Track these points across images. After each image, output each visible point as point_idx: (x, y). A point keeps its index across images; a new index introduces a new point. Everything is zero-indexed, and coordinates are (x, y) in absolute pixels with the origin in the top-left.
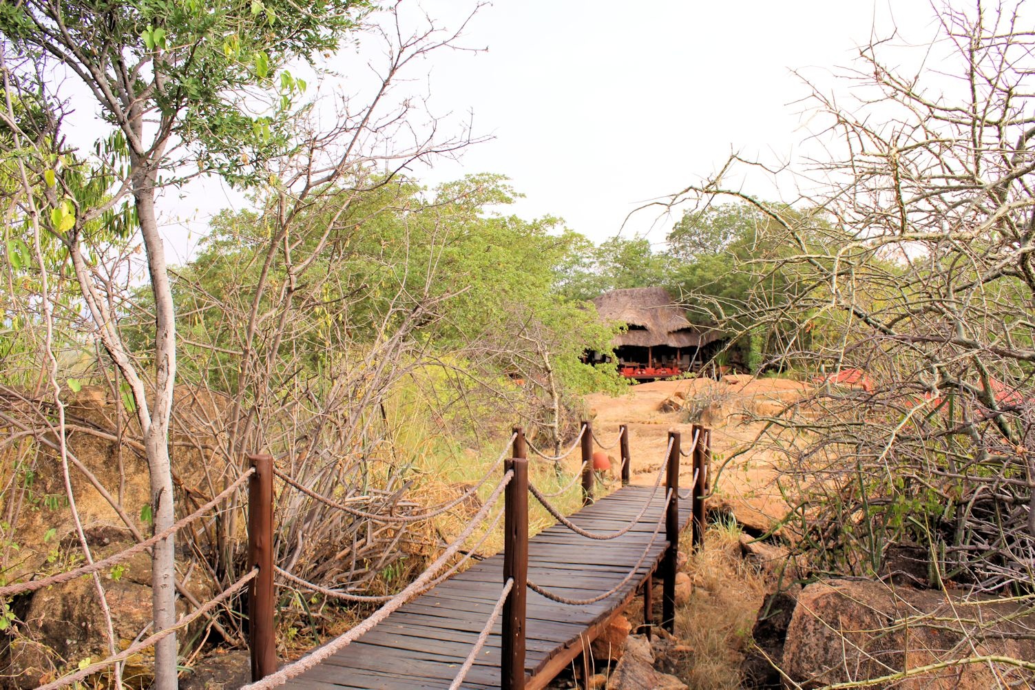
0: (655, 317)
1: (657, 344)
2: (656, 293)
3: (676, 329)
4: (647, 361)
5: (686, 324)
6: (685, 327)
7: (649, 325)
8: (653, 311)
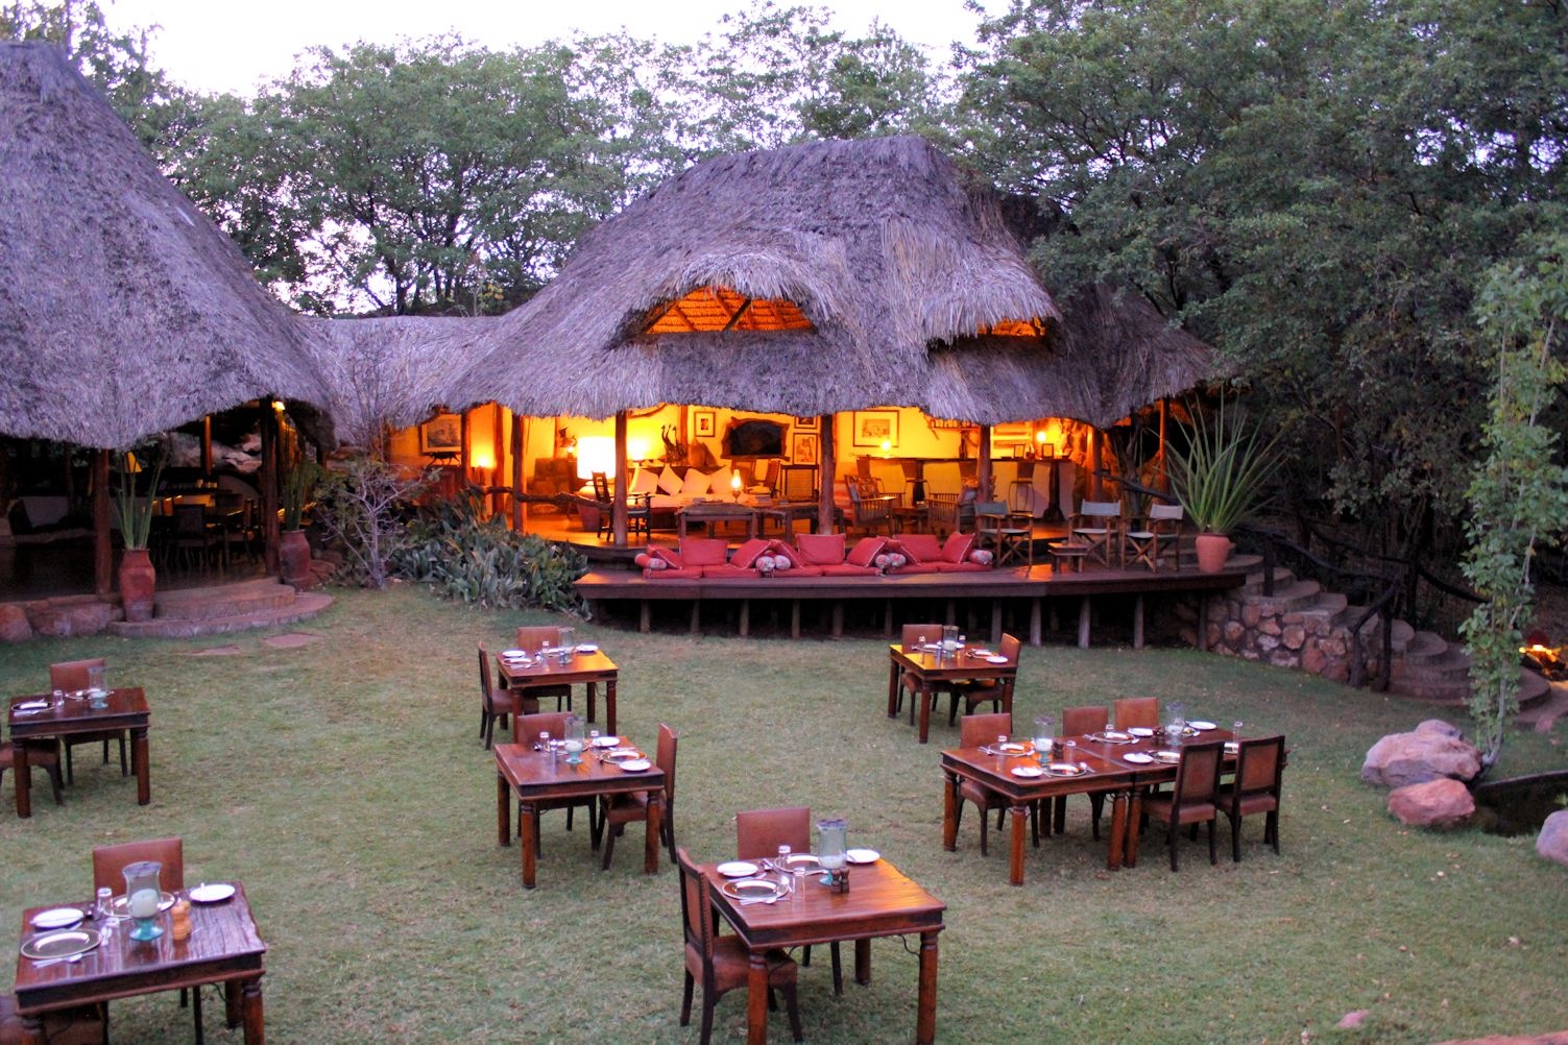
0: (866, 266)
1: (857, 402)
2: (889, 162)
3: (971, 327)
5: (1022, 302)
6: (1020, 316)
7: (824, 301)
8: (864, 234)
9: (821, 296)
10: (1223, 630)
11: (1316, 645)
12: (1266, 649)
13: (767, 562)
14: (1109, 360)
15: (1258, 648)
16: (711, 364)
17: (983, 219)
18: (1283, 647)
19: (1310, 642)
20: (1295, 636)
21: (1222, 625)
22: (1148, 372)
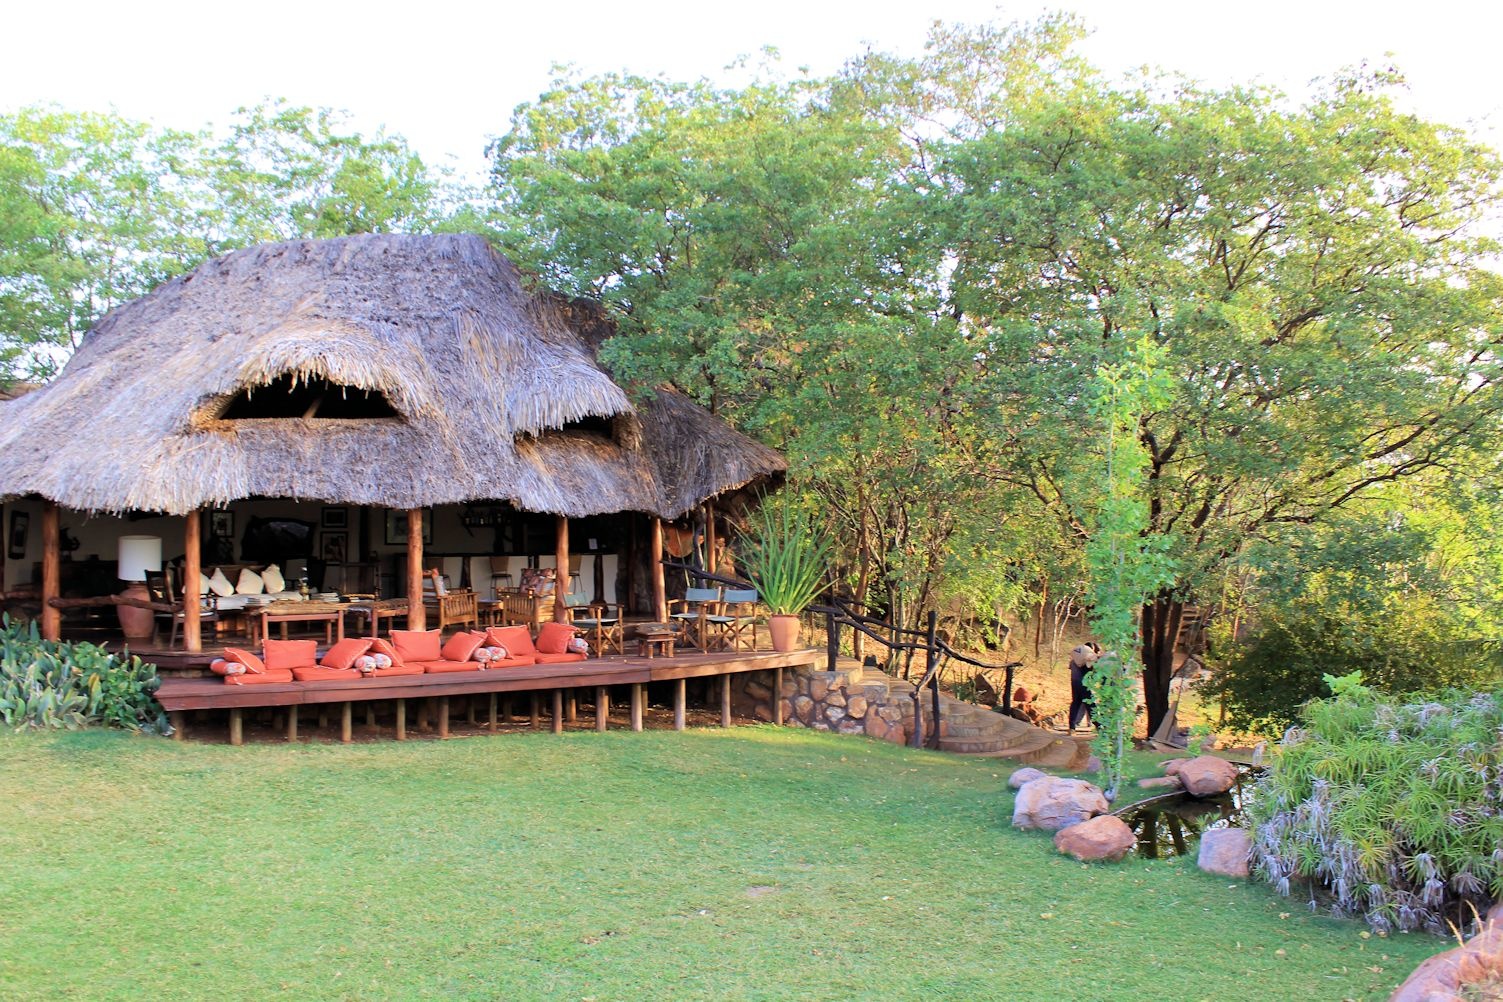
0: (445, 358)
1: (453, 493)
2: (452, 257)
3: (557, 420)
4: (397, 588)
5: (604, 397)
6: (603, 410)
7: (413, 390)
8: (437, 326)
9: (410, 386)
10: (794, 705)
11: (877, 713)
12: (833, 719)
13: (369, 663)
14: (668, 455)
15: (826, 719)
16: (298, 452)
17: (544, 318)
18: (849, 717)
19: (872, 711)
20: (858, 705)
21: (793, 700)
22: (708, 464)
